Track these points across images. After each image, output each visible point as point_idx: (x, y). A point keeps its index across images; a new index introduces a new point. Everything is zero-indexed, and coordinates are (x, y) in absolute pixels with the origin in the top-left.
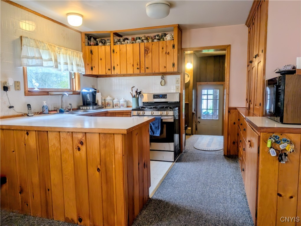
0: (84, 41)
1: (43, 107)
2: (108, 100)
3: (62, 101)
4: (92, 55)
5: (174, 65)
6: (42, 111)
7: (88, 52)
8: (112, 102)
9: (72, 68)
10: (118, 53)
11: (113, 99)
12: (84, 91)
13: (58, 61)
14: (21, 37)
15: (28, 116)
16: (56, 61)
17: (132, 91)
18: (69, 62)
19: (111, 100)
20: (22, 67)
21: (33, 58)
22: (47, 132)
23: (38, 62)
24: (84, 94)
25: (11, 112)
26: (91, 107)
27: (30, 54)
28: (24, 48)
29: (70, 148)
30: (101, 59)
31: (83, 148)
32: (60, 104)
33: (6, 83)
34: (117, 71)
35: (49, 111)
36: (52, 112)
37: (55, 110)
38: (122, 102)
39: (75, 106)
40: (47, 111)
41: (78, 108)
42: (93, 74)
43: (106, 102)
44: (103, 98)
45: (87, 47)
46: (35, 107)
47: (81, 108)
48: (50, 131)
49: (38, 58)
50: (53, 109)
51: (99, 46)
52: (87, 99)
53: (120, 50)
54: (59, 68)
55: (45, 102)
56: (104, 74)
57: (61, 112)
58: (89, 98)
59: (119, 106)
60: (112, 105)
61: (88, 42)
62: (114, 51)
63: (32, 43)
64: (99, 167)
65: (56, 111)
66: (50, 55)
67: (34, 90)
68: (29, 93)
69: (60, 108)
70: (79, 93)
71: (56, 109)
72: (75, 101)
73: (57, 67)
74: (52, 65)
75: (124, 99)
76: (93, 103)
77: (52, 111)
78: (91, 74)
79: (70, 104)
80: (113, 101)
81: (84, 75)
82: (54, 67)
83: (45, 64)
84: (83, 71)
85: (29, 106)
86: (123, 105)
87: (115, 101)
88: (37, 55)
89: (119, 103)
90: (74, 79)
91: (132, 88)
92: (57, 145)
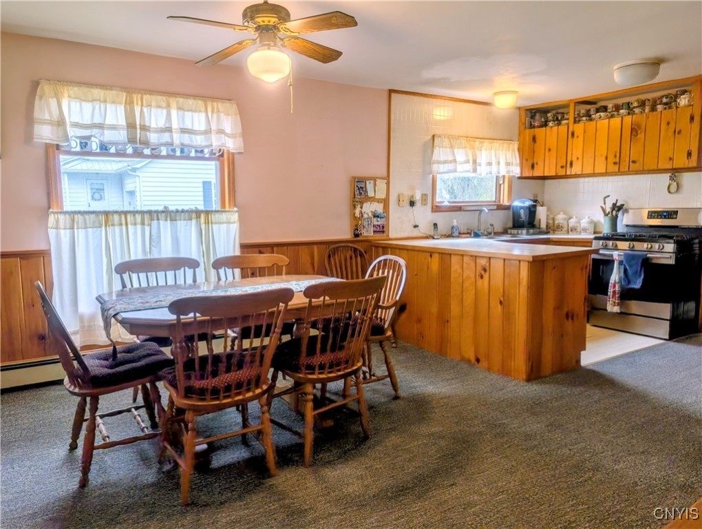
0: (523, 120)
1: (453, 227)
2: (560, 218)
3: (479, 220)
4: (536, 145)
5: (689, 154)
6: (450, 233)
7: (528, 139)
8: (566, 223)
9: (499, 168)
10: (581, 138)
11: (570, 219)
12: (517, 203)
13: (478, 161)
14: (434, 136)
15: (433, 238)
16: (475, 162)
17: (605, 204)
18: (494, 161)
19: (565, 219)
20: (431, 175)
21: (445, 162)
22: (450, 255)
23: (451, 166)
24: (515, 209)
25: (416, 233)
26: (524, 231)
27: (442, 158)
28: (436, 151)
29: (472, 276)
30: (550, 150)
31: (486, 276)
32: (477, 224)
33: (413, 196)
34: (576, 169)
35: (460, 233)
36: (463, 236)
37: (468, 233)
38: (584, 223)
39: (498, 228)
40: (456, 234)
41: (505, 232)
42: (534, 175)
43: (556, 222)
44: (551, 216)
45: (528, 131)
46: (443, 228)
47: (509, 231)
48: (454, 254)
49: (451, 162)
50: (466, 232)
51: (548, 128)
52: (519, 216)
53: (585, 132)
54: (478, 171)
55: (455, 221)
56: (554, 174)
57: (477, 235)
58: (523, 215)
59: (579, 230)
60: (566, 229)
61: (531, 122)
62: (573, 134)
63: (446, 142)
64: (502, 299)
65: (470, 234)
66: (467, 155)
67: (443, 204)
68: (436, 209)
69: (476, 231)
70: (508, 208)
71: (469, 231)
72: (499, 220)
73: (475, 170)
74: (468, 169)
75: (589, 217)
76: (529, 224)
77: (464, 234)
78: (531, 175)
79: (492, 225)
80: (568, 222)
81: (519, 178)
82: (472, 170)
83: (459, 168)
84: (516, 171)
85: (435, 225)
86: (585, 230)
87: (572, 222)
88: (450, 158)
89: (578, 225)
90: (502, 186)
91: (605, 198)
92: (459, 271)
